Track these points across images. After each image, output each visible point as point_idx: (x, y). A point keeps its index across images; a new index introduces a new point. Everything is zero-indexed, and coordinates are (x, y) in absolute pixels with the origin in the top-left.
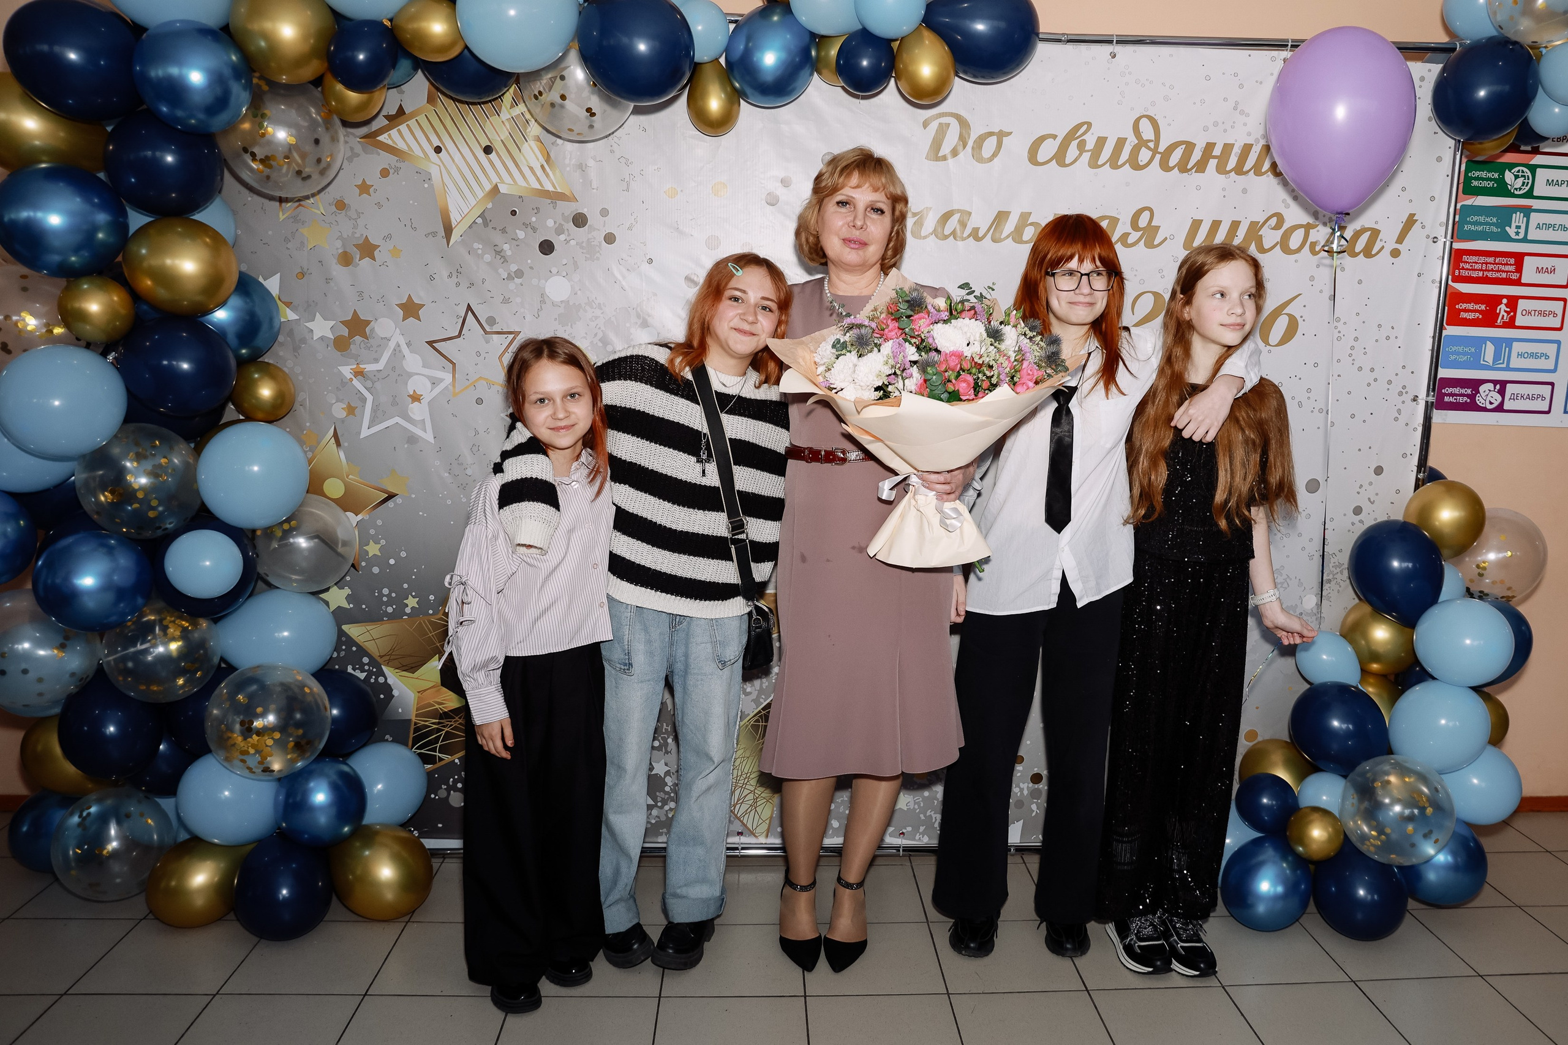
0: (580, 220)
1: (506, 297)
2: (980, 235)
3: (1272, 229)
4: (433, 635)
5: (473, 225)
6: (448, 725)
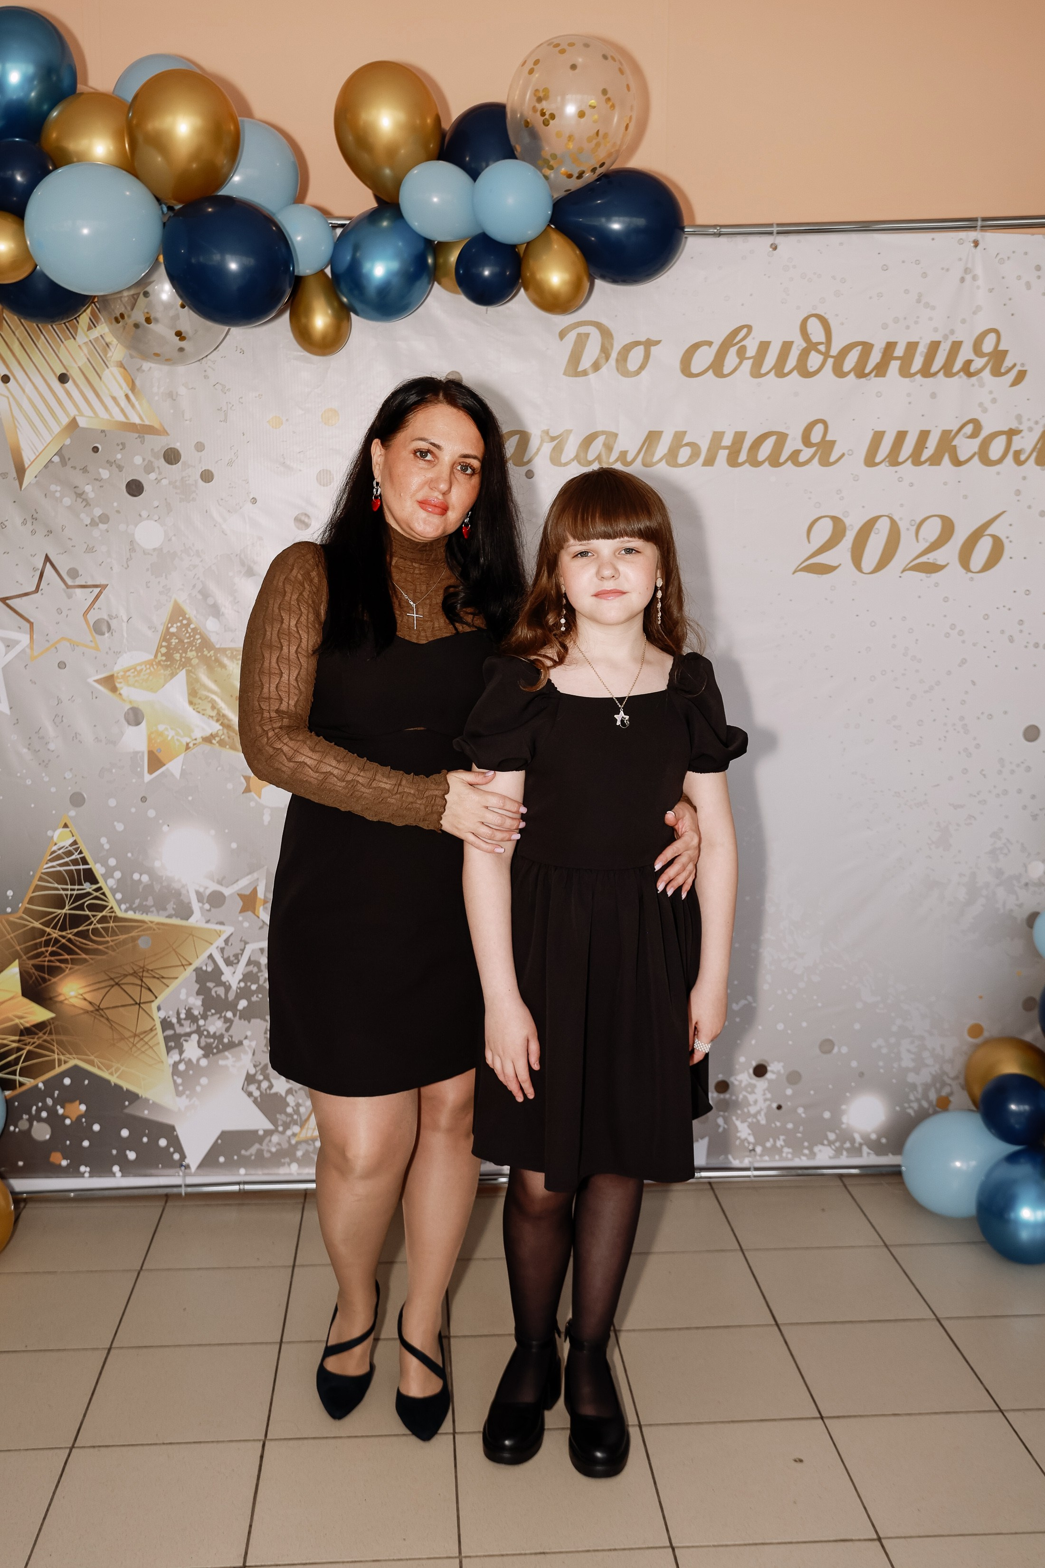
0: (172, 457)
1: (90, 546)
2: (629, 459)
3: (969, 437)
4: (11, 938)
5: (50, 464)
6: (29, 1043)
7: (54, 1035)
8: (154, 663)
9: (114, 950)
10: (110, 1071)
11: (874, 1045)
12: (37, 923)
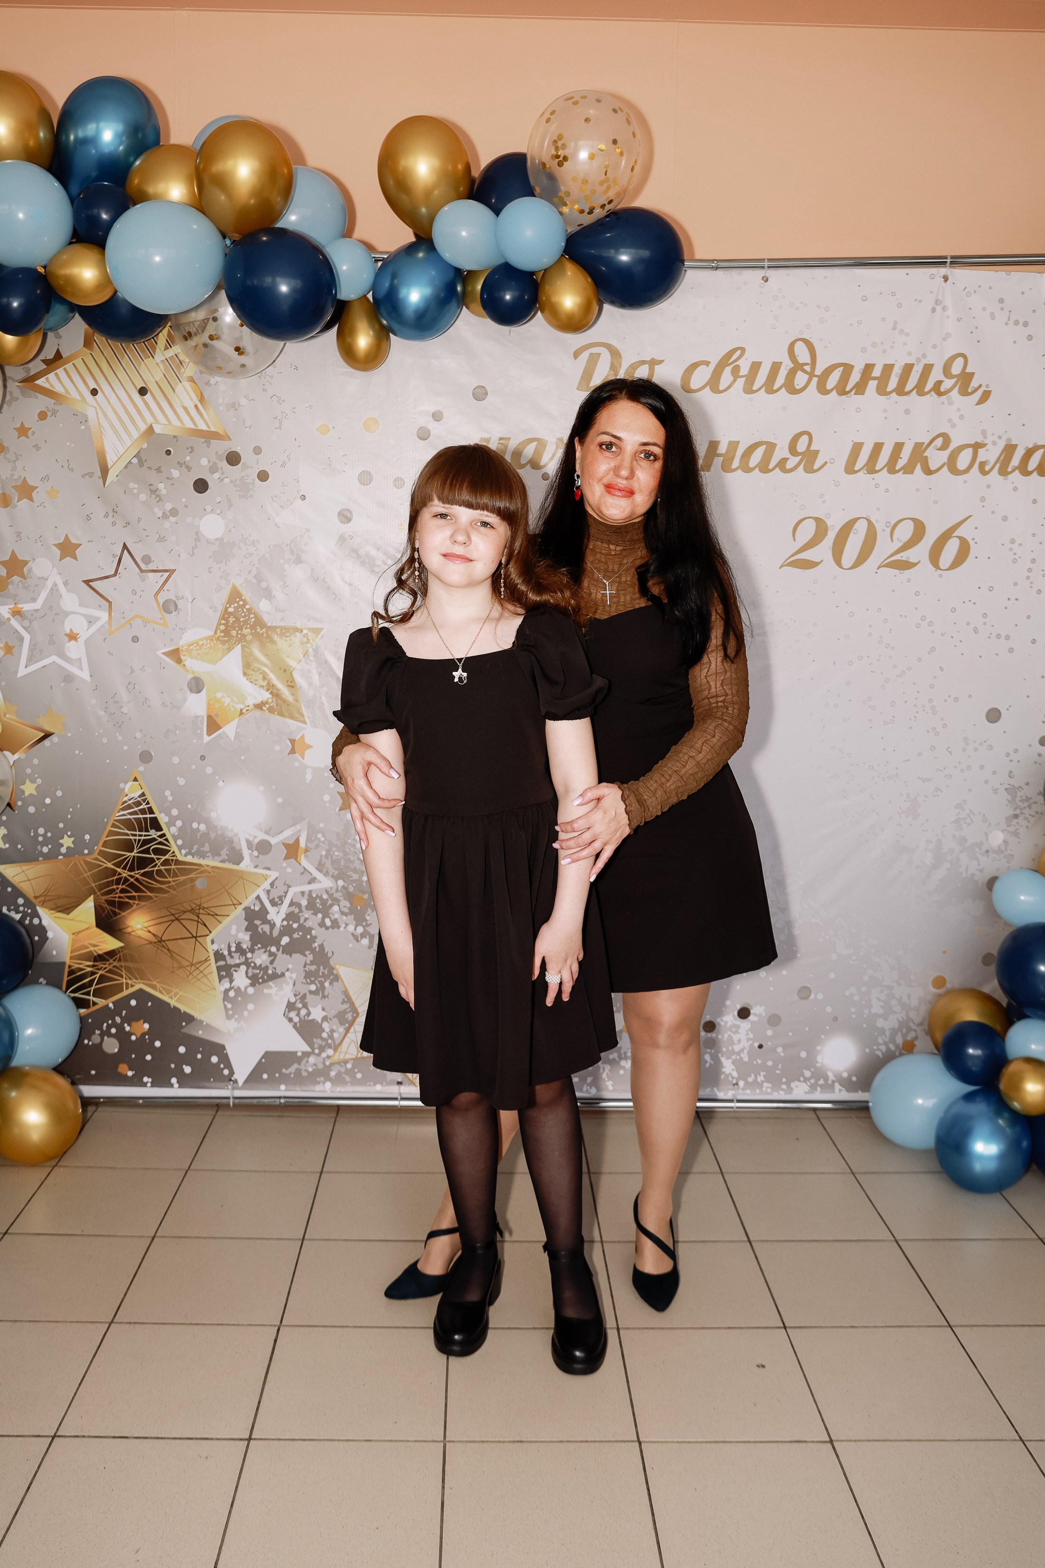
0: (233, 459)
1: (162, 536)
3: (938, 449)
4: (88, 876)
5: (129, 465)
6: (102, 968)
7: (123, 962)
8: (214, 639)
9: (175, 890)
10: (170, 995)
11: (847, 993)
12: (110, 864)
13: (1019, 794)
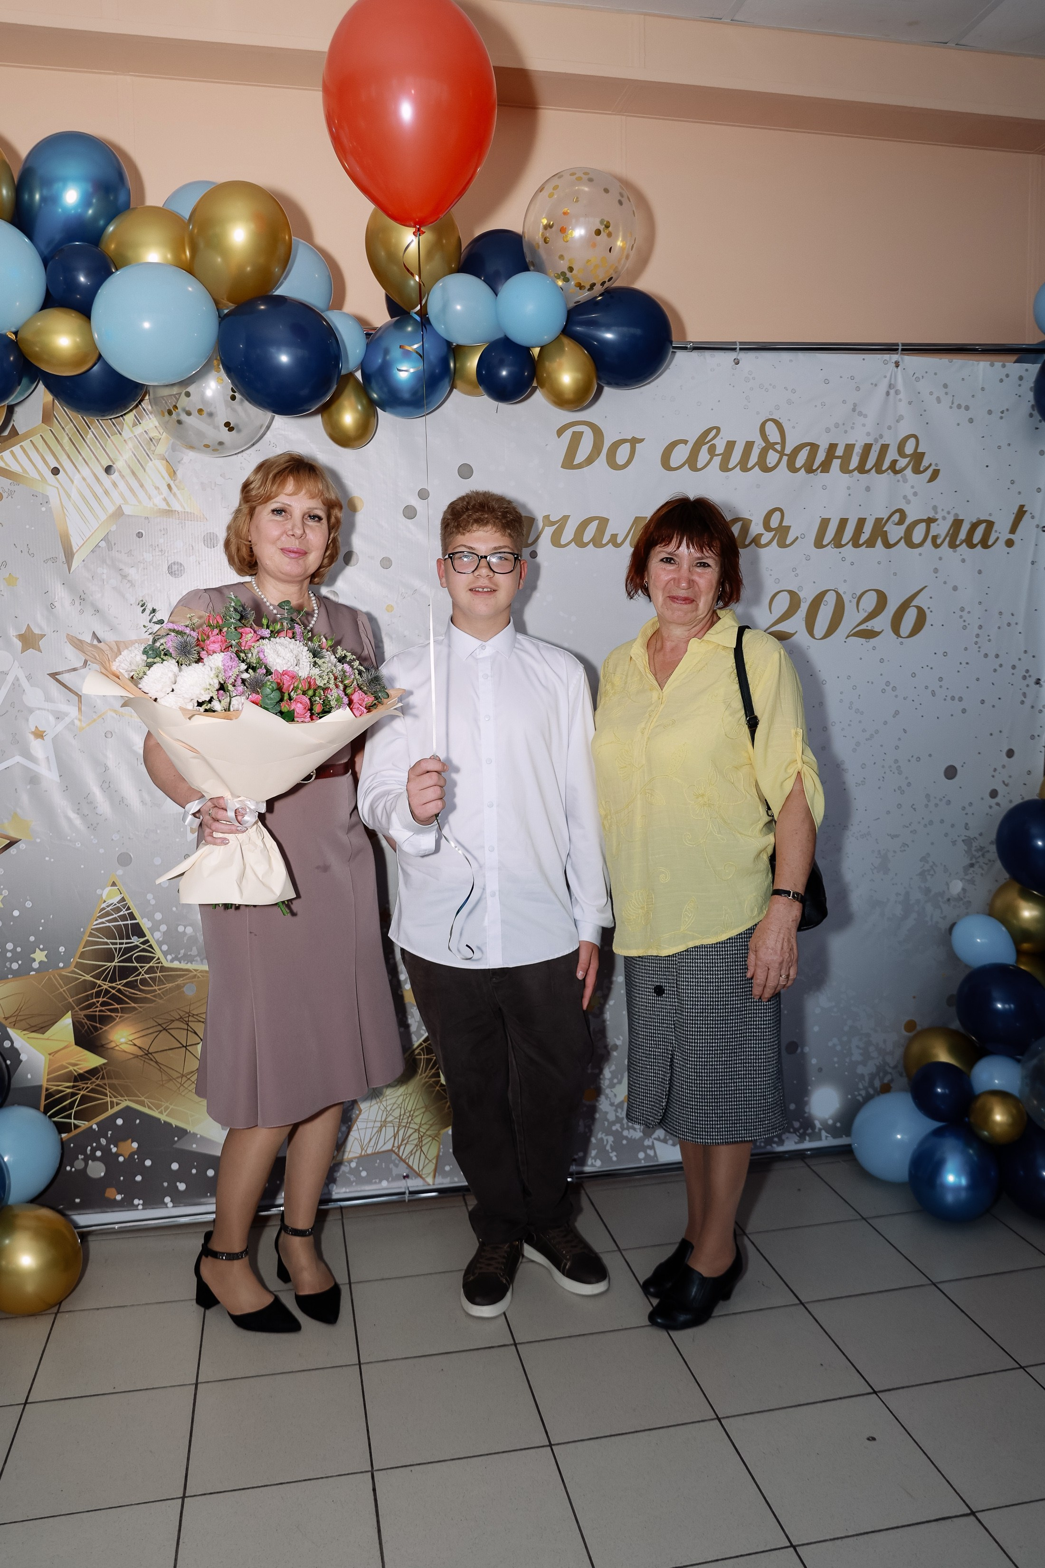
0: (210, 540)
2: (619, 541)
3: (895, 524)
4: (64, 991)
5: (97, 549)
6: (83, 1088)
7: (106, 1080)
9: (161, 998)
10: (159, 1110)
11: (830, 1044)
12: (88, 976)
13: (974, 844)
